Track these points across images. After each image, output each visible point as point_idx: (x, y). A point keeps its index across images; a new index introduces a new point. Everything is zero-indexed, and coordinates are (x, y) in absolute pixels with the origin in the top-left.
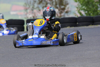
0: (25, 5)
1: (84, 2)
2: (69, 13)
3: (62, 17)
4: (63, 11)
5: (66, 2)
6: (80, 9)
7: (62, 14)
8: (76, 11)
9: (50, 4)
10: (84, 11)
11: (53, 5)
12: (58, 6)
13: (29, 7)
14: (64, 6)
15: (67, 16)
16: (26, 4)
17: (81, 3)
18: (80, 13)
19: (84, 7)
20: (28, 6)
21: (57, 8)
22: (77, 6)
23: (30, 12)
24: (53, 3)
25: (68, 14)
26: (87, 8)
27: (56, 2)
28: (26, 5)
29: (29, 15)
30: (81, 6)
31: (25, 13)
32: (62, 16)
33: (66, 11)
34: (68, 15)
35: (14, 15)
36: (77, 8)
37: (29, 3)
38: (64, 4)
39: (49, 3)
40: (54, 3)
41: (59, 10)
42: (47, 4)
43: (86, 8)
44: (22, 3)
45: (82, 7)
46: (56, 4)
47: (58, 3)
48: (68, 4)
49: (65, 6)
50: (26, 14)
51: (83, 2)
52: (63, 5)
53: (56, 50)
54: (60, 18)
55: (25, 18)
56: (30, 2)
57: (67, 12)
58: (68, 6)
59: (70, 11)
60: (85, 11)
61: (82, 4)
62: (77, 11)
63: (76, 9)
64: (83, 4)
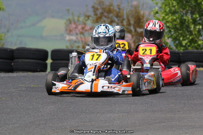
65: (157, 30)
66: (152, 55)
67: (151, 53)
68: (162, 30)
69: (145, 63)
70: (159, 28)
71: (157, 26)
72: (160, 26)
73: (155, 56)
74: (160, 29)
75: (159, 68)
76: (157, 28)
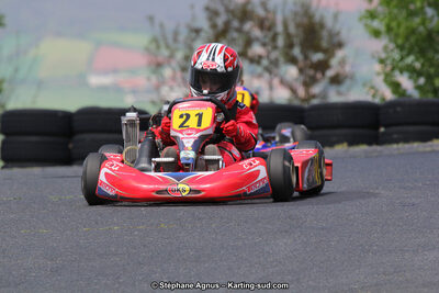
0: (153, 46)
1: (413, 39)
2: (348, 82)
3: (315, 102)
4: (319, 75)
5: (332, 35)
6: (393, 69)
7: (316, 89)
8: (378, 74)
9: (264, 45)
10: (410, 78)
11: (275, 48)
12: (297, 52)
13: (172, 56)
14: (325, 51)
15: (334, 97)
16: (155, 40)
17: (400, 41)
18: (396, 86)
19: (410, 59)
20: (165, 53)
21: (293, 61)
22: (383, 56)
23: (174, 78)
24: (274, 38)
25: (343, 88)
26: (423, 65)
27: (288, 36)
28: (158, 47)
29: (171, 88)
30: (396, 55)
31: (154, 79)
32: (314, 97)
33: (330, 73)
34: (339, 93)
35: (103, 89)
36: (382, 61)
37: (170, 37)
38: (324, 44)
39: (257, 39)
40: (281, 42)
41: (301, 71)
42: (249, 43)
43: (418, 65)
44: (141, 40)
45: (402, 59)
46: (290, 46)
47: (296, 40)
48: (340, 45)
49: (329, 52)
50: (157, 88)
51: (407, 38)
52: (317, 49)
53: (286, 244)
54: (306, 105)
55: (153, 103)
56: (176, 34)
57: (336, 80)
58: (340, 54)
59: (352, 77)
60: (415, 75)
61: (401, 48)
62: (382, 77)
63: (378, 67)
64: (407, 46)
65: (219, 70)
66: (201, 128)
67: (199, 124)
68: (230, 69)
69: (184, 148)
70: (222, 65)
71: (219, 60)
72: (225, 59)
73: (211, 131)
74: (226, 68)
75: (218, 160)
76: (219, 63)
